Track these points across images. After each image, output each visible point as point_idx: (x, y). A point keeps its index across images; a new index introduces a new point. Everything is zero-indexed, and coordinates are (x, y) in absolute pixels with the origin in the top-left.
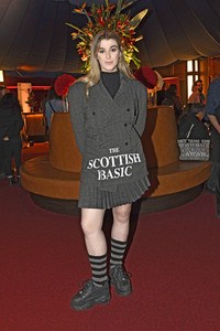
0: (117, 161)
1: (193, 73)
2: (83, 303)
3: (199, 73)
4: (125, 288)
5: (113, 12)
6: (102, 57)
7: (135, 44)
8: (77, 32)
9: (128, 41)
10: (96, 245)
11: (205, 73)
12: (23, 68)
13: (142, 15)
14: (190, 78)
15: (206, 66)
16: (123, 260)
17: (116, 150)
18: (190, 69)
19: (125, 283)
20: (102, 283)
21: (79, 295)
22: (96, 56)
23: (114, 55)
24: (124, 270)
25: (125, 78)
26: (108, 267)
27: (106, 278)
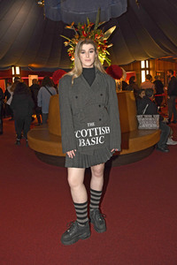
0: (93, 132)
1: (145, 69)
2: (70, 239)
3: (149, 69)
4: (101, 227)
5: (92, 28)
6: (83, 56)
7: (107, 49)
8: (67, 41)
9: (102, 47)
10: (79, 195)
11: (153, 69)
12: (33, 65)
13: (112, 30)
14: (143, 72)
15: (154, 64)
16: (99, 205)
17: (93, 124)
18: (143, 66)
19: (101, 223)
20: (85, 223)
21: (67, 233)
22: (79, 56)
23: (92, 55)
24: (100, 212)
25: (99, 72)
26: (88, 211)
27: (87, 219)
